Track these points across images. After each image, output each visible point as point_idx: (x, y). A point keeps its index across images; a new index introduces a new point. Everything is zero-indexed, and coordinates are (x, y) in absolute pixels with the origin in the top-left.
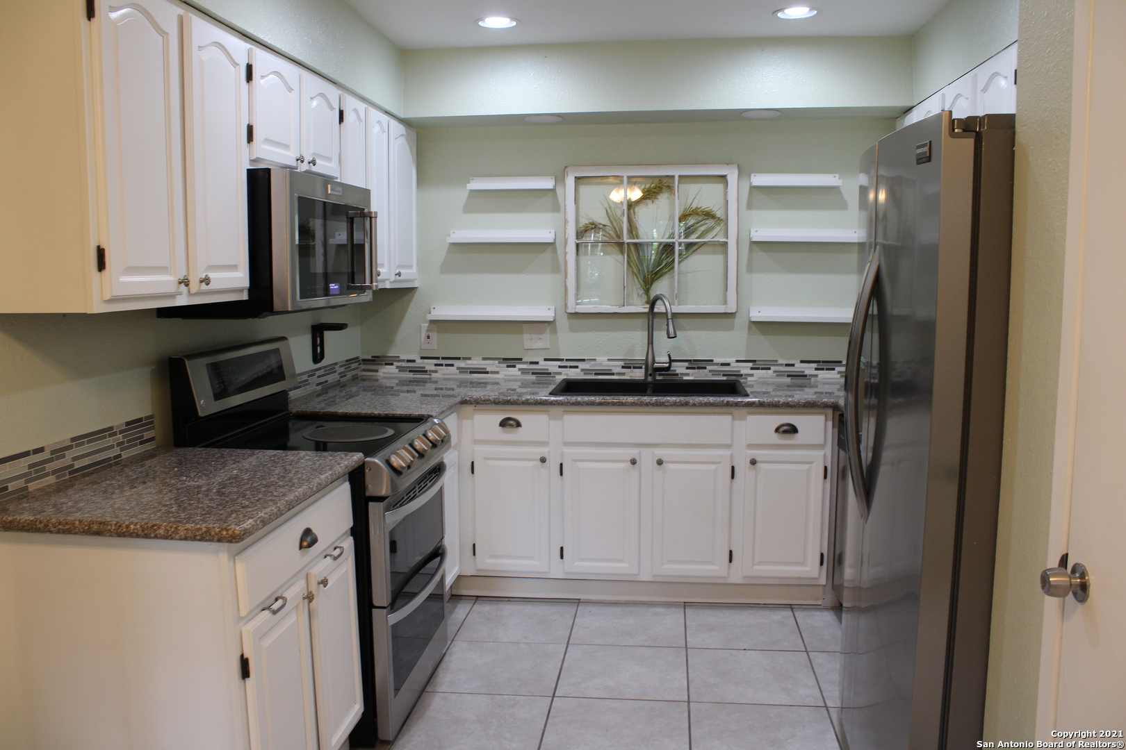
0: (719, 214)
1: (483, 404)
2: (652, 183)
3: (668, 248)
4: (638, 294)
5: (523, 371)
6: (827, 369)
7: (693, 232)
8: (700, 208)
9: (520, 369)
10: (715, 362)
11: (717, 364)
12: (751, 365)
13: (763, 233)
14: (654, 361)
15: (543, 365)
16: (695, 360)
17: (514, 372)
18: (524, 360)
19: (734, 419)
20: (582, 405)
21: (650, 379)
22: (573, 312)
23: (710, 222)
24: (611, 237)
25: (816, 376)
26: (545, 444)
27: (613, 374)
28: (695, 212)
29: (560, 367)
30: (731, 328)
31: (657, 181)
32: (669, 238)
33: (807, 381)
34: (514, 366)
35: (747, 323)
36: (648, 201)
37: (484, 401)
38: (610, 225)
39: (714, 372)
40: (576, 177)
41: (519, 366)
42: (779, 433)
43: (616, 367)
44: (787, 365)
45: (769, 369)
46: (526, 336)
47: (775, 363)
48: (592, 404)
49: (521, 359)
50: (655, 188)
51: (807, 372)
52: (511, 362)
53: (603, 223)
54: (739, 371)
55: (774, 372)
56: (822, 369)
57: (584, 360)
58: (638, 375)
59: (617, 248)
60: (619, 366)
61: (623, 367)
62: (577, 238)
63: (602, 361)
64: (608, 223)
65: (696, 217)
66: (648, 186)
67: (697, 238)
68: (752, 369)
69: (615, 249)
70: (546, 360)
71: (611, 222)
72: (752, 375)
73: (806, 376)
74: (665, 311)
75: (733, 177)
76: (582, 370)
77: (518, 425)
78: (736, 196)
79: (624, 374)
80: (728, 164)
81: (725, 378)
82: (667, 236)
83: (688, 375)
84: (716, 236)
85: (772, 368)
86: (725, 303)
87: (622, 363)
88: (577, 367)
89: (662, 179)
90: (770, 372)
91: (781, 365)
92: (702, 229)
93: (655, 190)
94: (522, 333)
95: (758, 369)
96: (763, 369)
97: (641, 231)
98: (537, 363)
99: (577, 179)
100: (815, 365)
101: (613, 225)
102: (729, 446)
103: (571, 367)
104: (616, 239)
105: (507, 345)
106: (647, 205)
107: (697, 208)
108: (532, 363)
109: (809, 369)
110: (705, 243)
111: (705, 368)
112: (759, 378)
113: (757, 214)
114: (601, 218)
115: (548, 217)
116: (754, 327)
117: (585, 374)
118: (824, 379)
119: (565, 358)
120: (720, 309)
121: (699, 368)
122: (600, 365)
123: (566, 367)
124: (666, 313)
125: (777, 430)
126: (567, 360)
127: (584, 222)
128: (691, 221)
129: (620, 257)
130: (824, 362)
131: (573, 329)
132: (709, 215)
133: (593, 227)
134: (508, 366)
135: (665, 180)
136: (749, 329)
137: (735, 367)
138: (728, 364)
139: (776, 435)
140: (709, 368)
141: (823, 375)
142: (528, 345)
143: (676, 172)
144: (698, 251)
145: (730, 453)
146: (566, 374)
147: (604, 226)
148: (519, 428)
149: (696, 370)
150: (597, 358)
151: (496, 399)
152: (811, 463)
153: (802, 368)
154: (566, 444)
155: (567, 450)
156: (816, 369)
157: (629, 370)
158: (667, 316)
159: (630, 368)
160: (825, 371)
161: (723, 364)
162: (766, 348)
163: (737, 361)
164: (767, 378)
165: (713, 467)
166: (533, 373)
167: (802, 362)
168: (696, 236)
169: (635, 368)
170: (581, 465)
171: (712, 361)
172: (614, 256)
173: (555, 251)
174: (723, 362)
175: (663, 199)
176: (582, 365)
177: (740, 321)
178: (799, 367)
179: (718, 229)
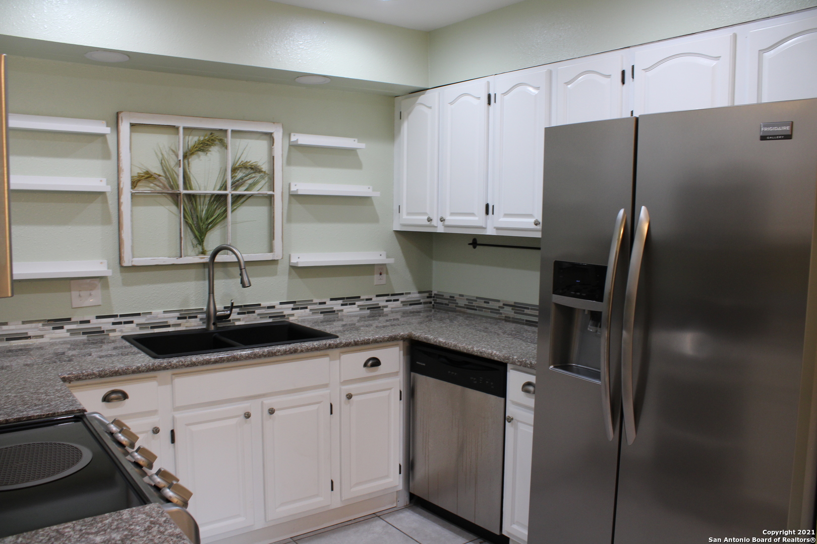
0: (265, 167)
1: (86, 379)
2: (206, 135)
3: (220, 199)
4: (193, 244)
5: (73, 332)
6: (350, 304)
7: (242, 184)
8: (249, 162)
9: (68, 330)
10: (262, 306)
11: (264, 308)
12: (292, 306)
13: (303, 187)
14: (215, 311)
15: (95, 323)
16: (245, 306)
17: (62, 334)
18: (73, 320)
19: (331, 360)
20: (197, 365)
21: (212, 328)
22: (130, 265)
23: (258, 175)
24: (165, 187)
25: (342, 311)
26: (154, 412)
27: (169, 326)
28: (244, 166)
29: (114, 324)
30: (274, 273)
31: (209, 133)
32: (220, 189)
33: (335, 316)
34: (62, 328)
35: (288, 267)
36: (200, 153)
37: (88, 375)
38: (164, 175)
39: (262, 316)
40: (131, 124)
41: (67, 327)
42: (368, 367)
43: (172, 319)
44: (320, 303)
45: (306, 308)
46: (75, 294)
47: (310, 302)
48: (208, 362)
49: (70, 319)
50: (208, 141)
51: (335, 308)
52: (58, 323)
53: (158, 173)
54: (283, 312)
55: (311, 310)
56: (346, 305)
57: (139, 314)
58: (195, 324)
59: (170, 198)
60: (175, 317)
61: (179, 318)
62: (132, 188)
63: (159, 314)
64: (162, 173)
65: (244, 171)
66: (202, 138)
67: (245, 190)
68: (293, 309)
69: (168, 201)
70: (98, 317)
71: (165, 172)
72: (293, 315)
73: (334, 311)
74: (236, 260)
75: (278, 136)
76: (138, 325)
77: (125, 396)
78: (281, 153)
79: (179, 325)
80: (274, 123)
81: (271, 320)
82: (218, 187)
83: (239, 320)
84: (261, 189)
85: (309, 307)
86: (271, 250)
87: (177, 314)
88: (132, 322)
89: (213, 132)
90: (307, 310)
91: (315, 304)
92: (250, 182)
93: (208, 143)
94: (70, 290)
95: (297, 309)
96: (302, 308)
97: (194, 183)
98: (88, 322)
99: (132, 125)
100: (341, 302)
101: (166, 175)
102: (326, 386)
103: (126, 323)
104: (170, 189)
105: (54, 305)
106: (199, 157)
107: (247, 162)
108: (82, 322)
109: (336, 306)
110: (251, 196)
111: (254, 312)
112: (299, 317)
113: (296, 170)
114: (156, 169)
115: (98, 164)
116: (293, 271)
117: (141, 328)
118: (348, 312)
119: (119, 314)
120: (269, 256)
121: (249, 313)
122: (156, 318)
123: (120, 323)
124: (239, 262)
125: (365, 365)
126: (121, 316)
127: (137, 171)
128: (239, 175)
129: (174, 208)
130: (348, 298)
131: (126, 283)
132: (255, 169)
133: (148, 176)
134: (54, 328)
135: (216, 134)
136: (290, 273)
137: (279, 309)
138: (273, 307)
139: (365, 368)
140: (257, 311)
141: (348, 309)
142: (76, 303)
143: (229, 126)
144: (245, 203)
145: (329, 391)
146: (121, 331)
147: (159, 176)
148: (126, 400)
149: (247, 315)
150: (153, 311)
151: (102, 371)
152: (390, 389)
153: (331, 305)
154: (177, 409)
155: (178, 415)
156: (342, 305)
157: (184, 321)
158: (240, 266)
159: (185, 318)
160: (348, 306)
161: (269, 307)
162: (304, 290)
163: (281, 303)
164: (305, 316)
165: (315, 407)
166: (84, 333)
167: (332, 299)
168: (245, 188)
169: (190, 318)
170: (194, 428)
171: (260, 305)
172: (167, 207)
173: (105, 201)
174: (269, 305)
175: (215, 152)
176: (137, 320)
177: (283, 267)
178: (330, 304)
179: (263, 182)
